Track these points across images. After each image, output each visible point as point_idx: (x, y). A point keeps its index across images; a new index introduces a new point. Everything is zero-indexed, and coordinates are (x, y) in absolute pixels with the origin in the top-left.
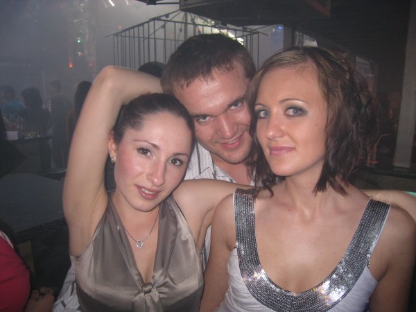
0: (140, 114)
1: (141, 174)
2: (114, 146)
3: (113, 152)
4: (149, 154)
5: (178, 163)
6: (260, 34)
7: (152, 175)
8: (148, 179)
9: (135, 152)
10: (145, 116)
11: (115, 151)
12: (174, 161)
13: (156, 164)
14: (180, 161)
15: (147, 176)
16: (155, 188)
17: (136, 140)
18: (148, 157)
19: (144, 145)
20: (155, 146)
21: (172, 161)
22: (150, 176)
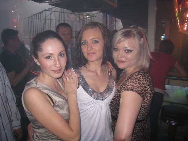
0: (40, 45)
1: (51, 66)
2: (36, 60)
3: (37, 62)
4: (50, 58)
5: (62, 55)
6: (95, 17)
7: (55, 64)
8: (55, 67)
9: (45, 59)
10: (42, 45)
11: (38, 62)
12: (61, 55)
13: (55, 60)
14: (63, 54)
15: (54, 66)
16: (59, 68)
17: (43, 55)
18: (51, 59)
19: (47, 55)
20: (51, 54)
21: (60, 55)
22: (55, 65)
